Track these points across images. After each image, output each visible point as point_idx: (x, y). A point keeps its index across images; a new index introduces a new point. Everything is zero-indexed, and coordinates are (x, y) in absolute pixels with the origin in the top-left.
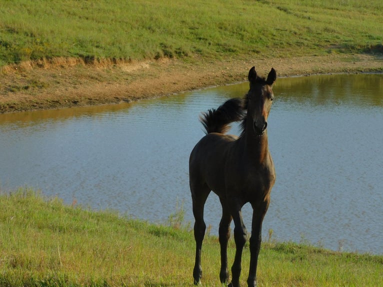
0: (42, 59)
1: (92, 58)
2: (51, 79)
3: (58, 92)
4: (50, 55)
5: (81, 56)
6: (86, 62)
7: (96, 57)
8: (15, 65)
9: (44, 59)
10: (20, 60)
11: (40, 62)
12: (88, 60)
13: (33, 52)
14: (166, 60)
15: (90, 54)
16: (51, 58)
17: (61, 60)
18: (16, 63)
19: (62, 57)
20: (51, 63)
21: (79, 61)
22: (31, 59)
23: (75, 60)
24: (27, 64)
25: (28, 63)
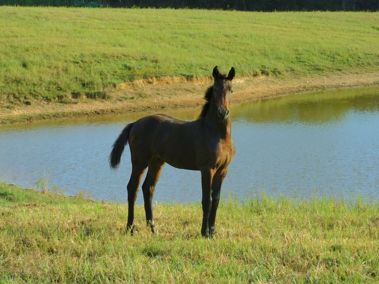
0: (152, 78)
1: (192, 76)
2: (155, 91)
3: (155, 100)
4: (159, 75)
5: (184, 75)
6: (187, 80)
7: (195, 76)
8: (130, 82)
9: (154, 78)
10: (134, 79)
11: (150, 80)
12: (189, 78)
13: (146, 73)
14: (263, 77)
15: (191, 74)
16: (160, 78)
17: (168, 79)
18: (131, 81)
19: (168, 77)
20: (159, 80)
21: (182, 79)
22: (144, 78)
23: (179, 78)
24: (139, 82)
25: (141, 81)
